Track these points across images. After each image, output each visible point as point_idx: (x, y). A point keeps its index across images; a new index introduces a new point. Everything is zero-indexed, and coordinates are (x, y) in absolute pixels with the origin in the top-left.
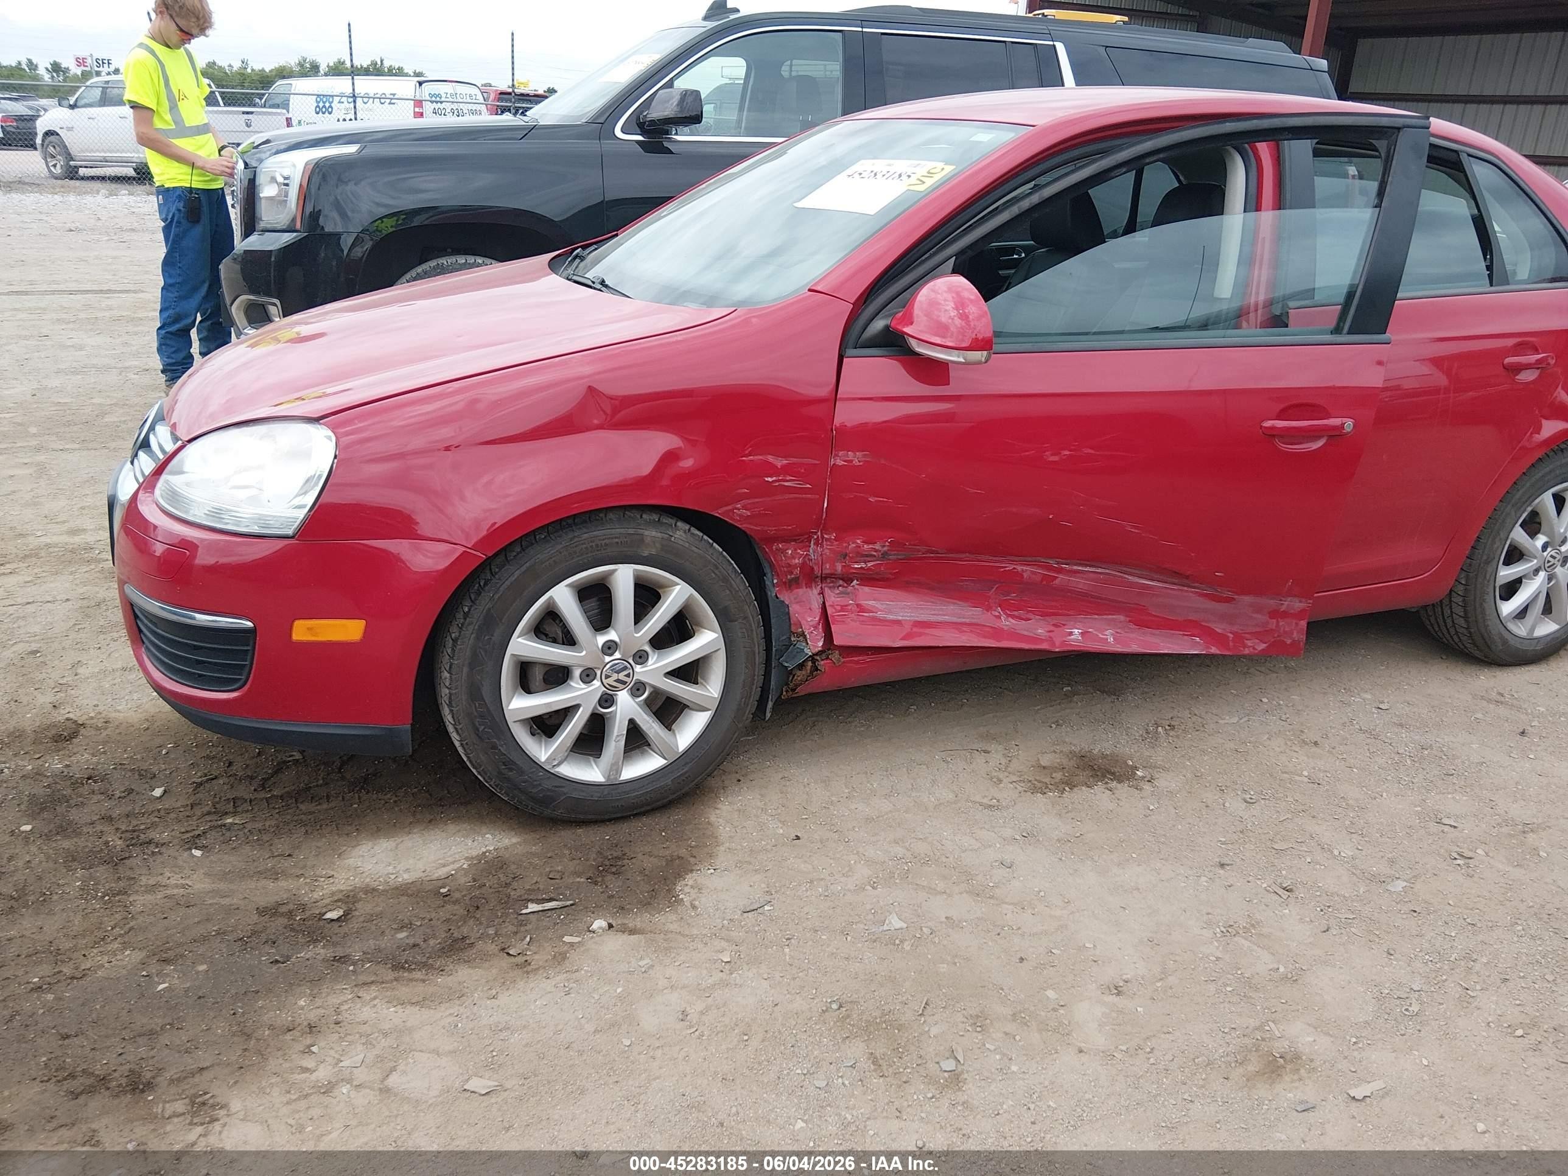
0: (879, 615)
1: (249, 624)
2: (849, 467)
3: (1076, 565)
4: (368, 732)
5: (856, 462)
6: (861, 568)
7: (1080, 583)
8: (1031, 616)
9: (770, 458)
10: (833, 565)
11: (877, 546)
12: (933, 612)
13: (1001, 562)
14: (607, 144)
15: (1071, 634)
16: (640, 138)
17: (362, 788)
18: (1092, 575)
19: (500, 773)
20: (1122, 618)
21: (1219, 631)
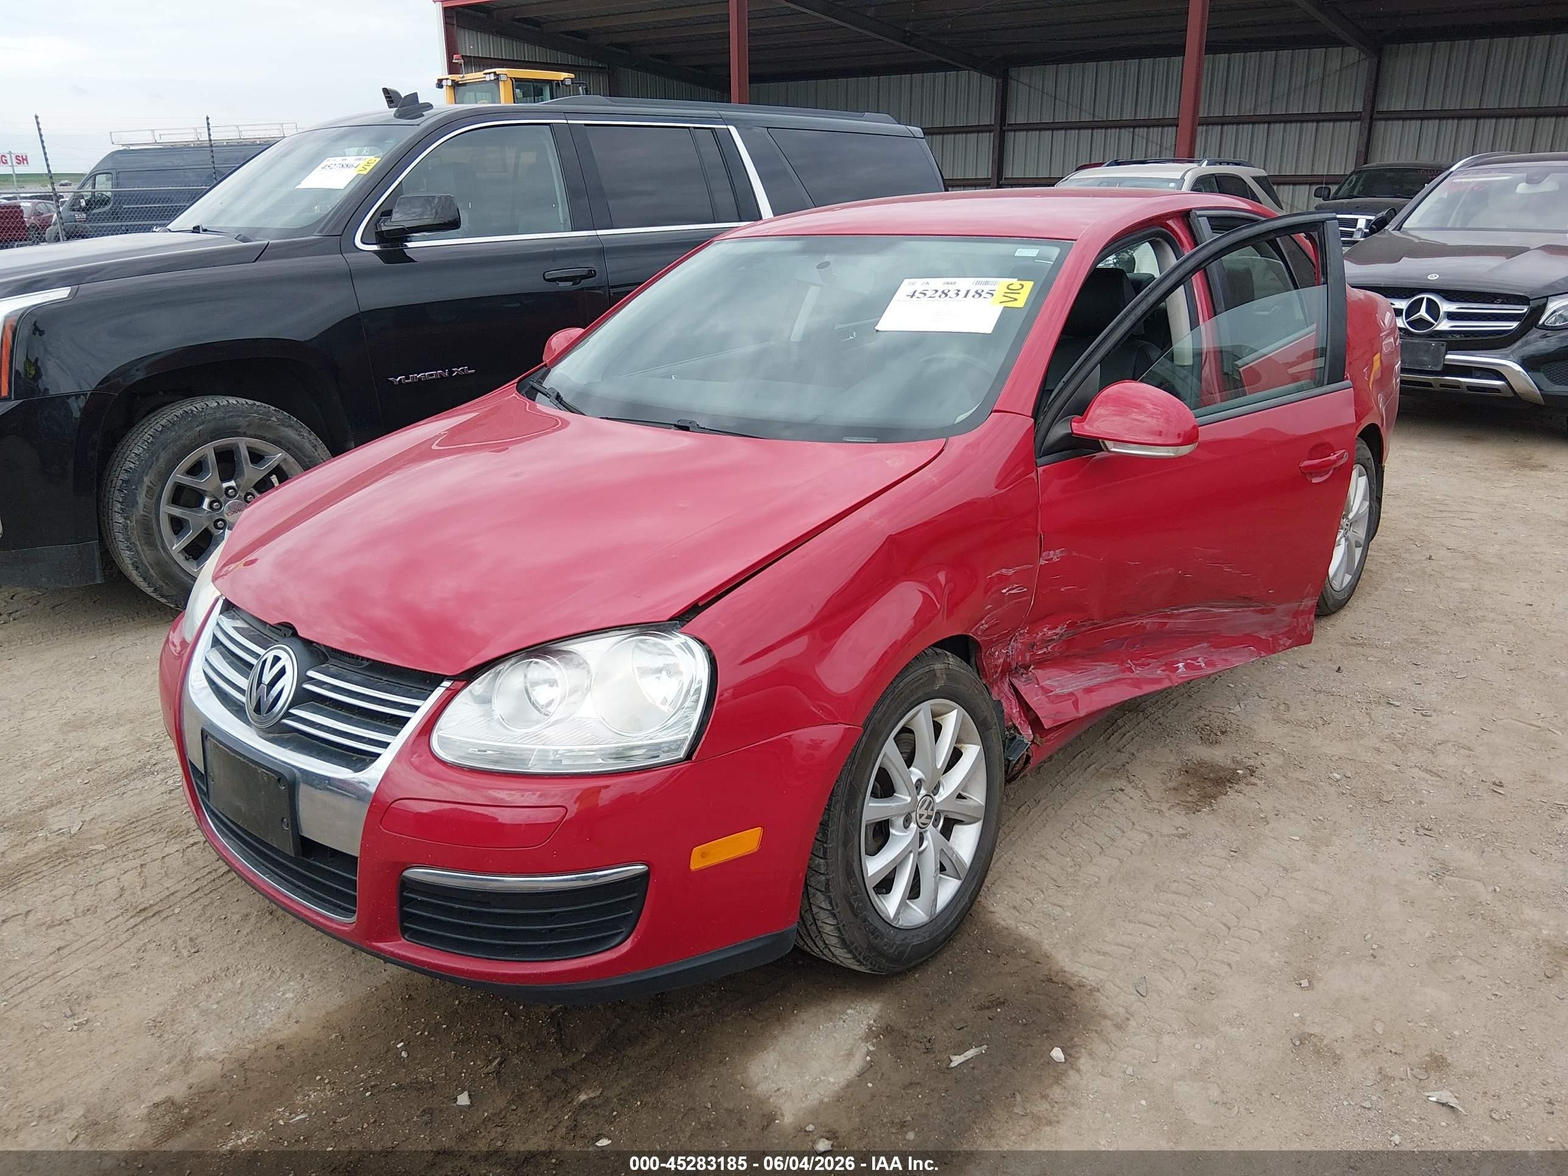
0: (1058, 691)
1: (640, 868)
2: (1051, 565)
3: (1182, 609)
4: (759, 944)
5: (1055, 559)
6: (1044, 653)
7: (1182, 623)
8: (1150, 661)
9: (1004, 571)
10: (1024, 656)
11: (1057, 631)
12: (1090, 677)
13: (1133, 620)
14: (351, 257)
15: (1178, 668)
16: (375, 248)
17: (663, 1011)
18: (1191, 614)
19: (870, 944)
20: (1205, 645)
21: (1263, 637)
